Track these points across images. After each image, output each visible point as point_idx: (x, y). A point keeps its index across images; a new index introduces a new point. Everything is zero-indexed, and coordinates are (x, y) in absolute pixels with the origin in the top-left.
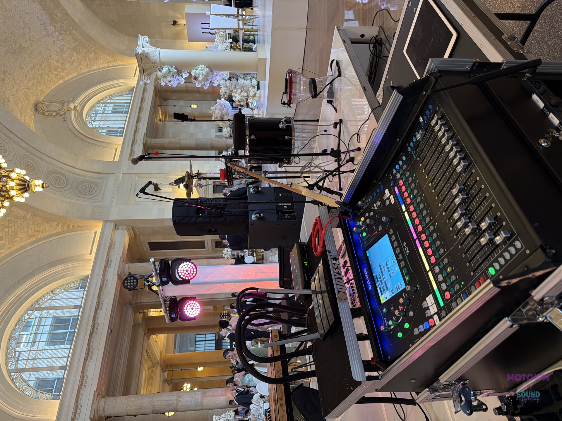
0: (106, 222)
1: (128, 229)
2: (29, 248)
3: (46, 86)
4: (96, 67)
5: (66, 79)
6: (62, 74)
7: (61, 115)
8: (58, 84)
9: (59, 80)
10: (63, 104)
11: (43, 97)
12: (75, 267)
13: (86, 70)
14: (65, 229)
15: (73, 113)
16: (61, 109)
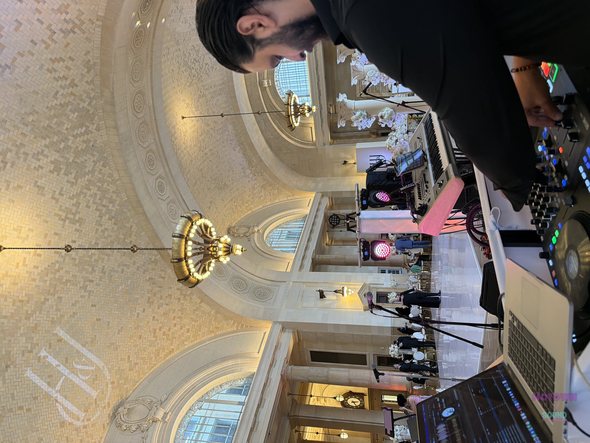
0: (275, 323)
1: (294, 332)
2: (208, 343)
3: (238, 215)
4: (277, 201)
5: (254, 210)
6: (251, 206)
7: (247, 237)
8: (247, 214)
9: (249, 210)
10: (249, 228)
11: (234, 224)
12: (244, 363)
13: (270, 203)
14: (239, 328)
15: (256, 234)
16: (247, 232)
